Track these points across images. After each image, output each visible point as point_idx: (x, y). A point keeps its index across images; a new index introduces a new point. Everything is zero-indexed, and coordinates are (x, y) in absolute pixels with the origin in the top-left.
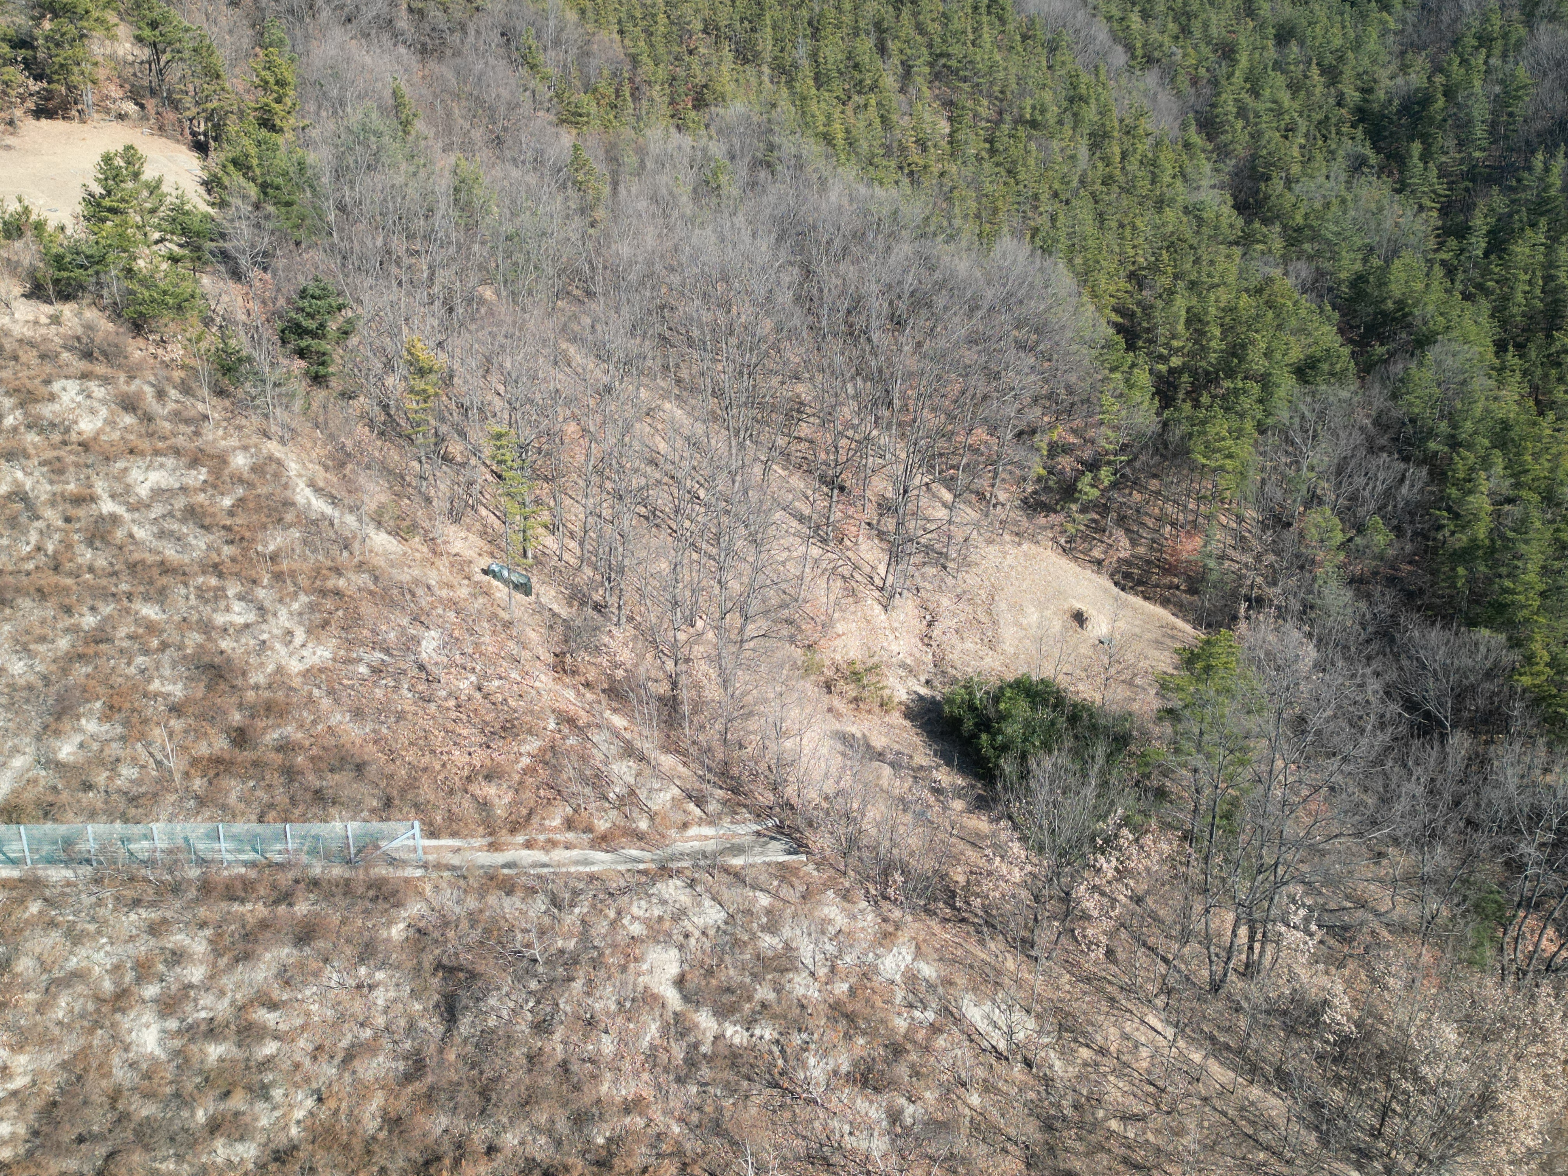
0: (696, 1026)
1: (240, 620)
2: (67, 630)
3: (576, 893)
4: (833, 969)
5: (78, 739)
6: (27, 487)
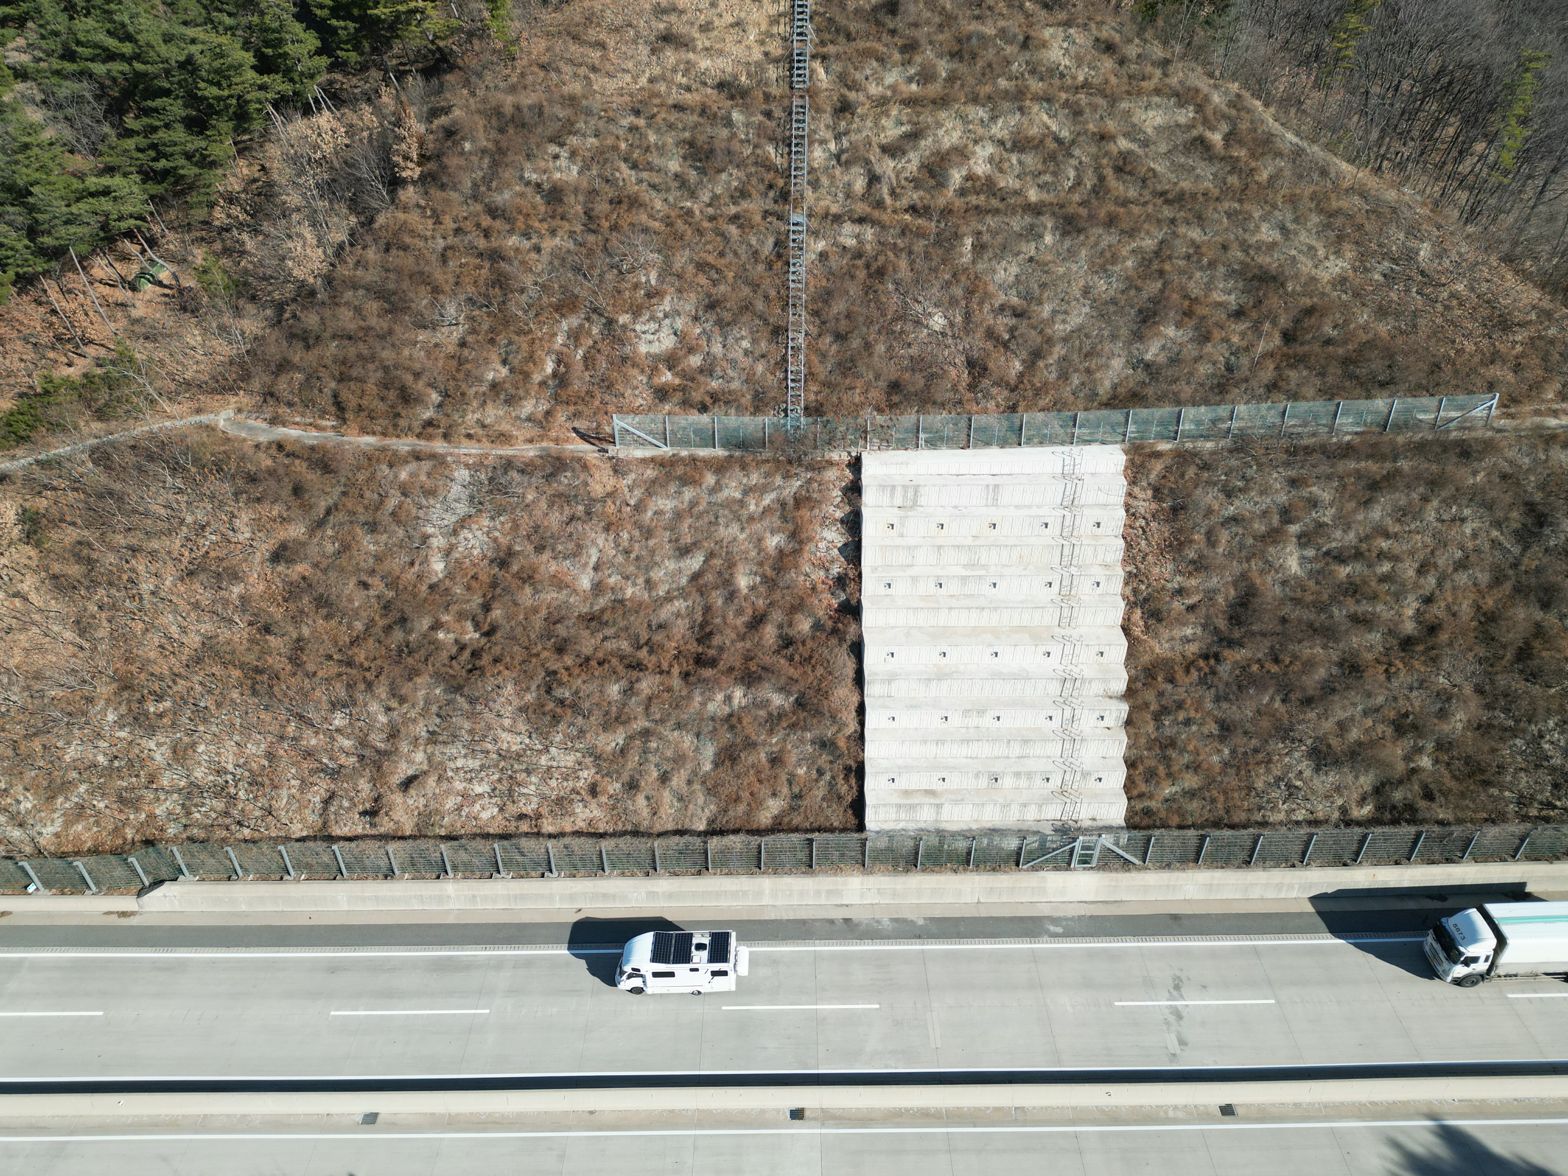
1: (1269, 239)
2: (1132, 252)
5: (1160, 342)
6: (1054, 128)
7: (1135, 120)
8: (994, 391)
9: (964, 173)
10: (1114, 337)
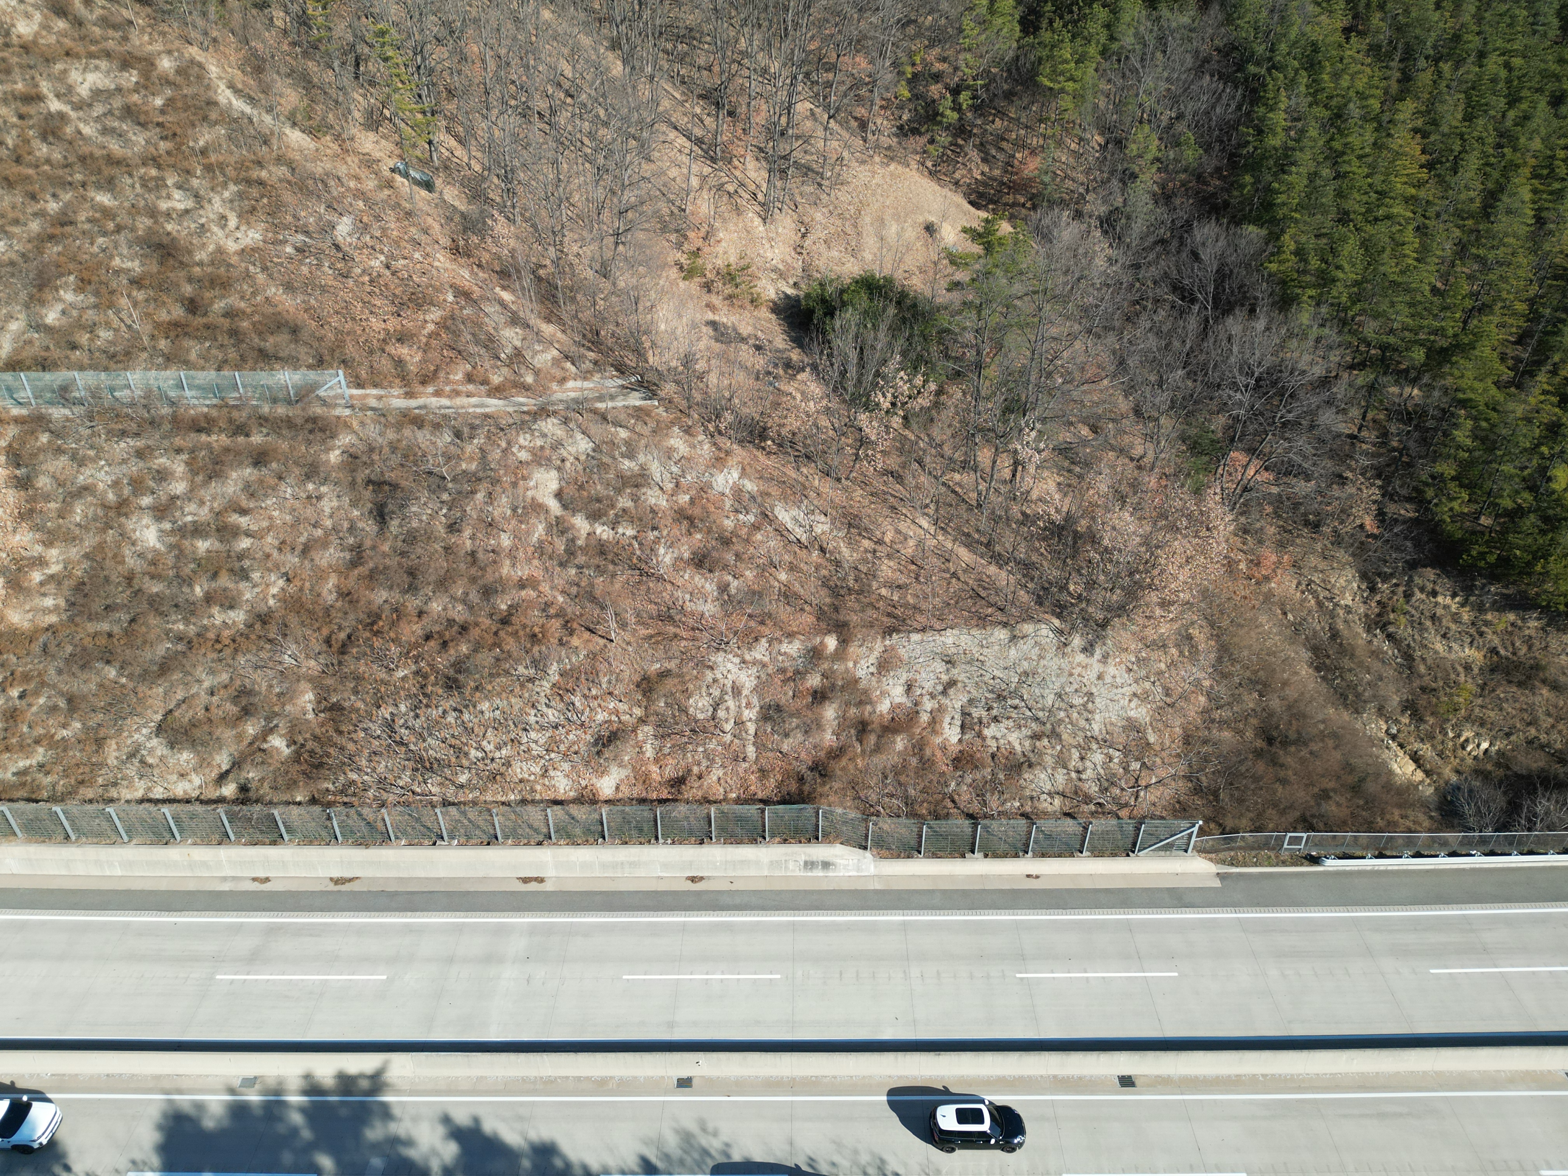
0: (573, 526)
1: (181, 206)
2: (35, 215)
3: (473, 427)
4: (677, 485)
5: (59, 307)
7: (70, 81)
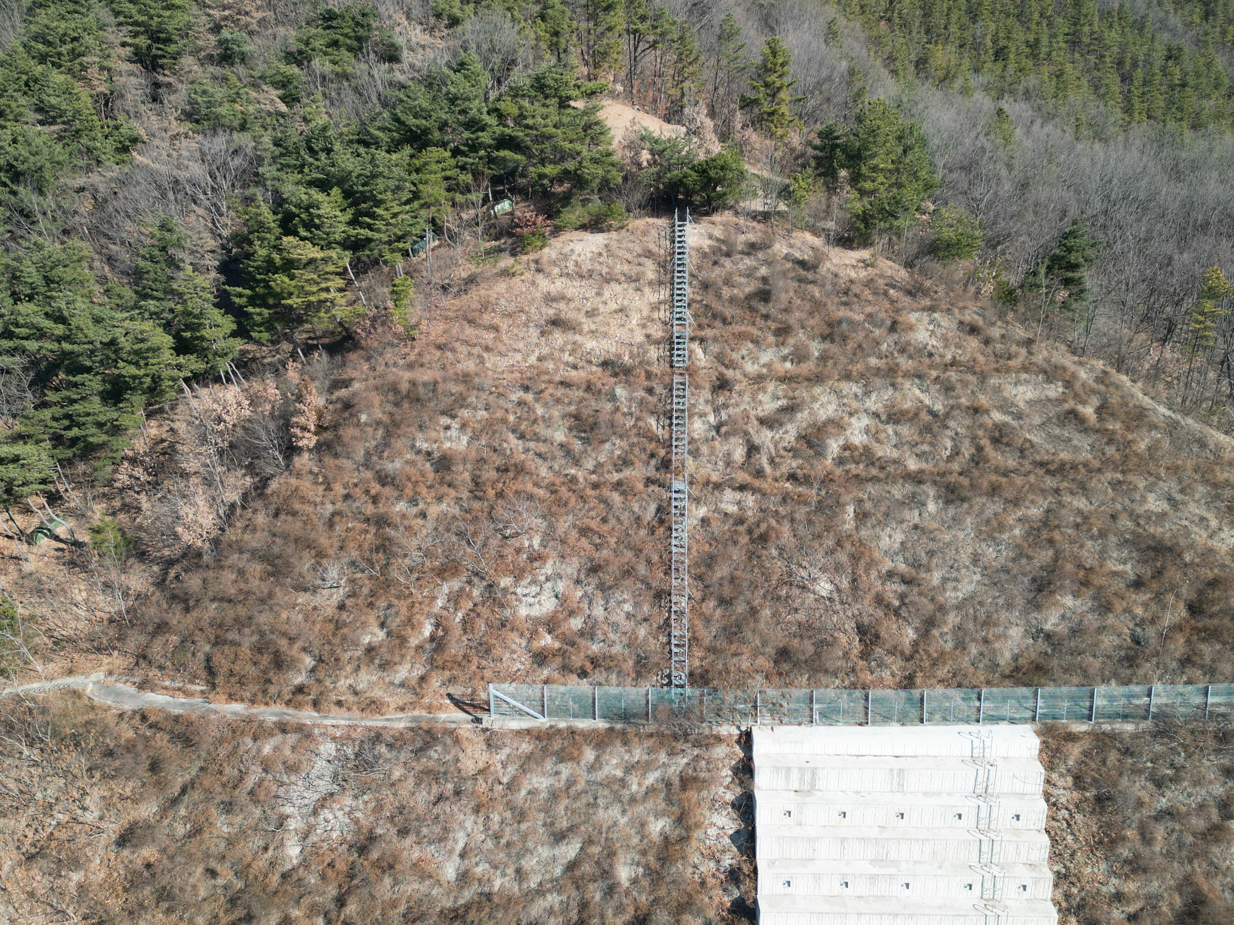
1: (1157, 509)
2: (1018, 521)
5: (1059, 612)
6: (927, 402)
8: (889, 660)
9: (841, 442)
10: (1009, 606)
